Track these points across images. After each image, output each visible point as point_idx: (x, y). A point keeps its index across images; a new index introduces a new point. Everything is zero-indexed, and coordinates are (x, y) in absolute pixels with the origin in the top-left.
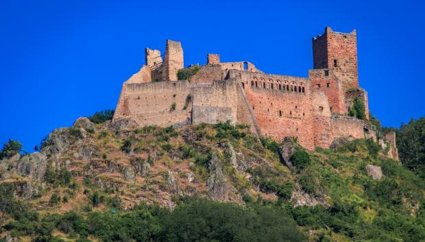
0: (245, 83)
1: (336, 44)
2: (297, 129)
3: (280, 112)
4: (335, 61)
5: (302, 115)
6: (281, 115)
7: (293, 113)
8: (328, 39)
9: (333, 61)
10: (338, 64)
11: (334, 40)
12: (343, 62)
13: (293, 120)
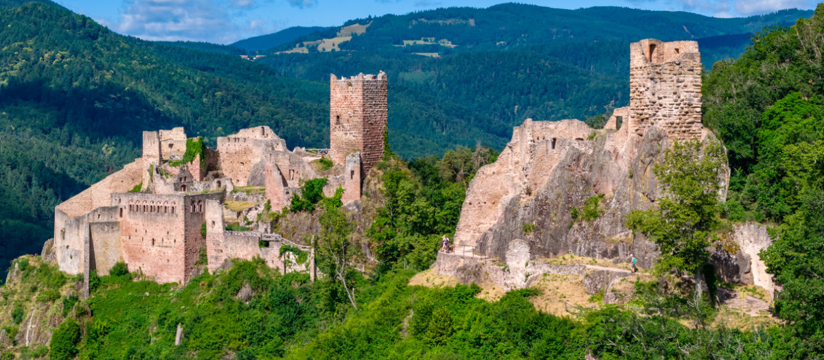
0: (123, 208)
1: (339, 95)
2: (168, 261)
3: (153, 240)
4: (338, 117)
5: (173, 243)
6: (153, 244)
7: (165, 240)
8: (332, 90)
9: (335, 118)
10: (341, 121)
11: (338, 90)
12: (346, 118)
13: (164, 250)
